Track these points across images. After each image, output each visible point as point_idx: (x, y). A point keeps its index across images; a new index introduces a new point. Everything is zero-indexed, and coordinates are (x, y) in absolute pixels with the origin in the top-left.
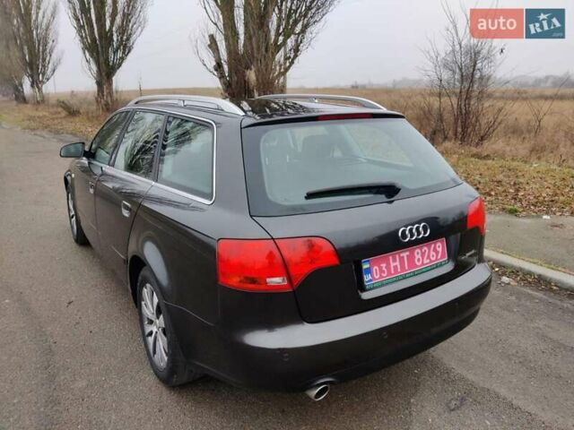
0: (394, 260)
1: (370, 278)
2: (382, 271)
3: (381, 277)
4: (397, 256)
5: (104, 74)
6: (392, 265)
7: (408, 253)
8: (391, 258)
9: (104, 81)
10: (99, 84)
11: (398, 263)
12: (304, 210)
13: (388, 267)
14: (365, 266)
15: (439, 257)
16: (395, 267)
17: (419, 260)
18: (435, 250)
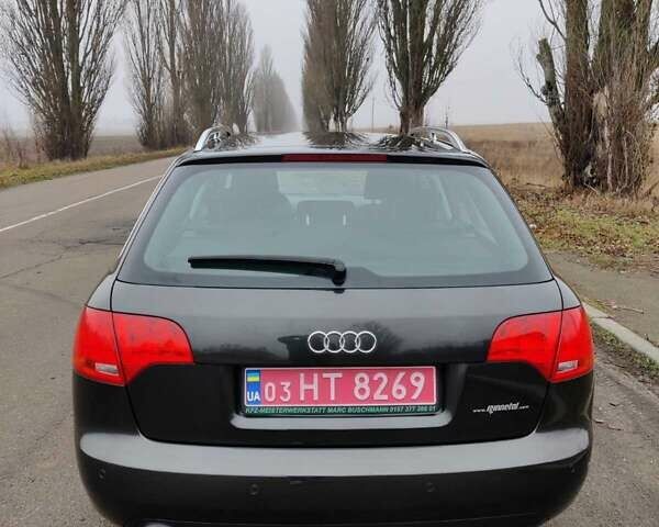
0: (309, 381)
1: (257, 397)
2: (280, 391)
3: (277, 400)
4: (316, 376)
5: (411, 102)
6: (304, 387)
7: (340, 375)
8: (302, 375)
9: (410, 112)
10: (404, 116)
11: (315, 387)
12: (177, 281)
13: (295, 389)
14: (252, 378)
15: (415, 396)
16: (309, 393)
17: (362, 391)
18: (405, 381)
